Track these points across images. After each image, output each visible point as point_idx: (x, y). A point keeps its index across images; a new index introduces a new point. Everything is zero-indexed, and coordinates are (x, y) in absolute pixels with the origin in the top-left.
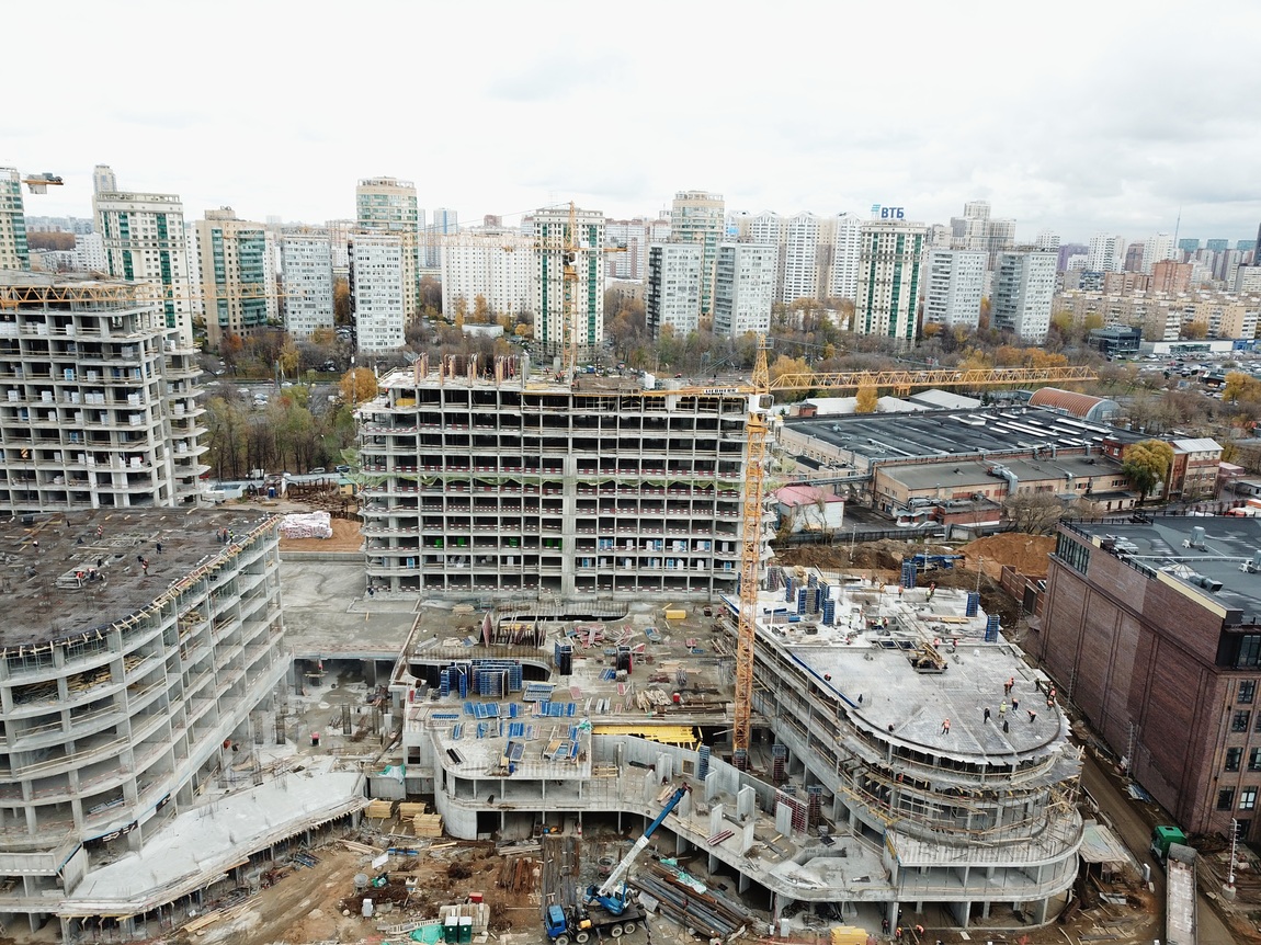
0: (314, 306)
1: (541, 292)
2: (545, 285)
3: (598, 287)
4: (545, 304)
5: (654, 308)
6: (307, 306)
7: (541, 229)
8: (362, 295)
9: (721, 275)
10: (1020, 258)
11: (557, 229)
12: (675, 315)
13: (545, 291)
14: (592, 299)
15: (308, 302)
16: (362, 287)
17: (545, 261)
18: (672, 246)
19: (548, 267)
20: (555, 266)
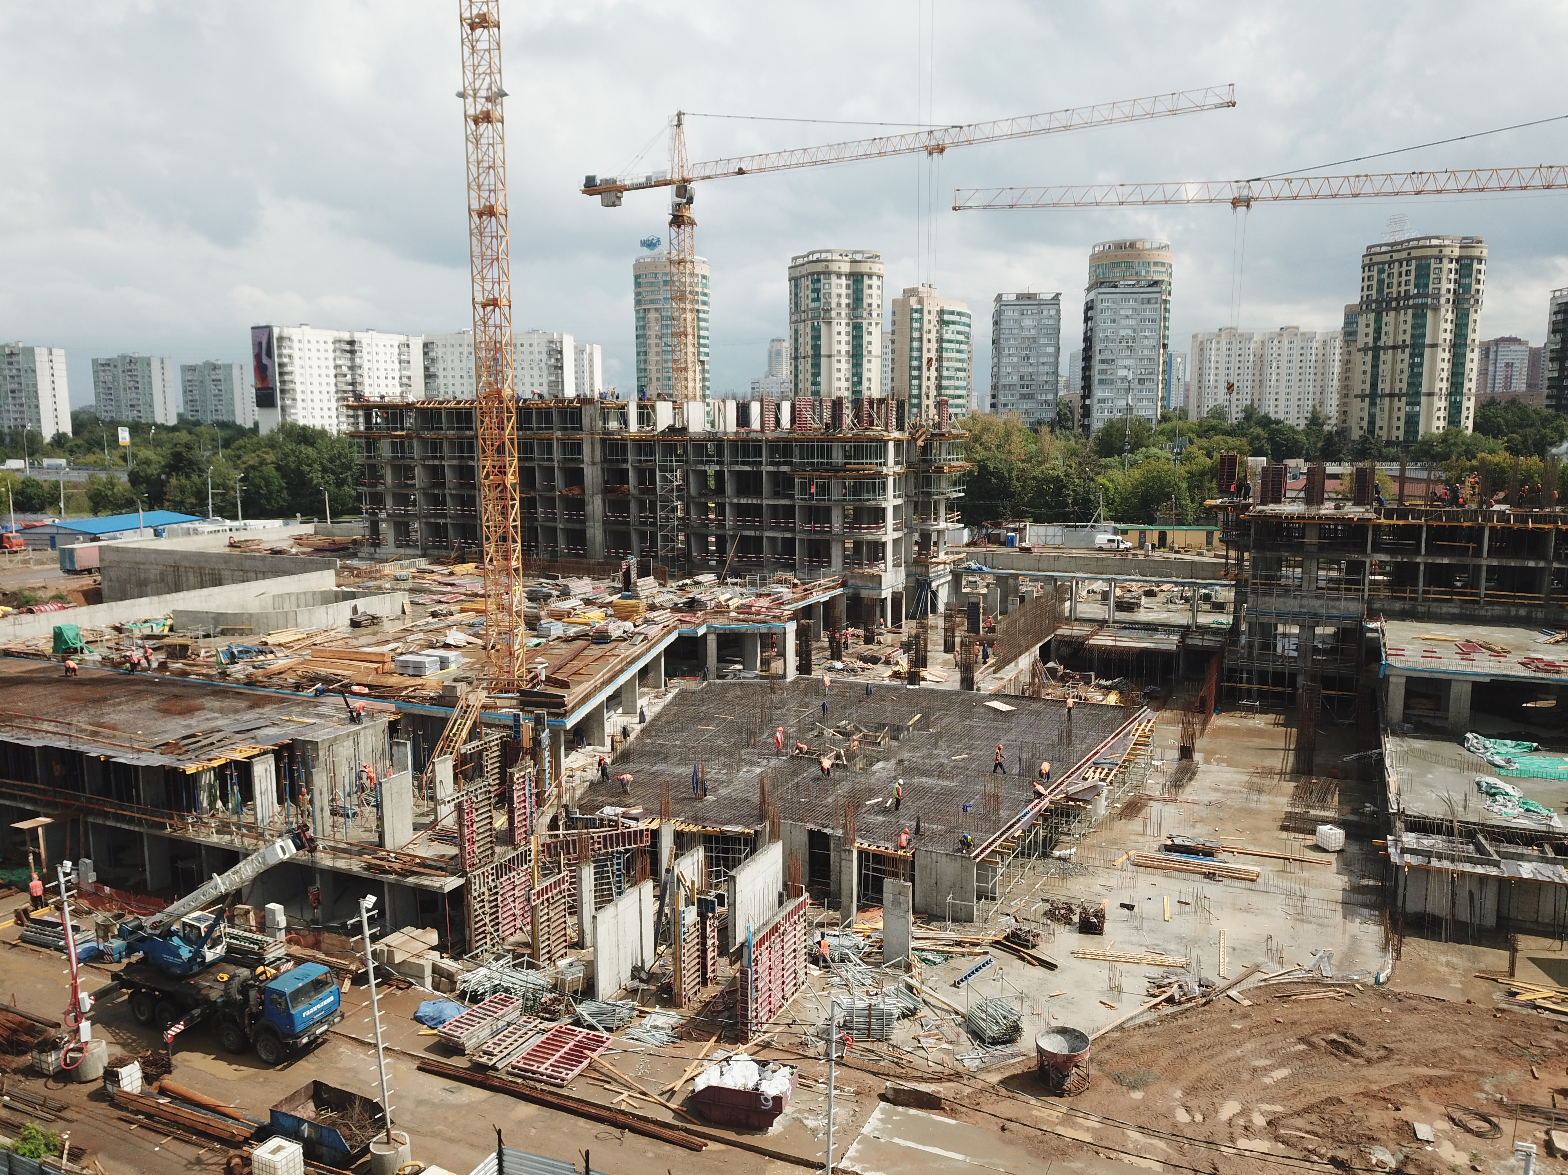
0: (1031, 397)
1: (1368, 368)
2: (1376, 358)
4: (1374, 385)
6: (1023, 396)
7: (1375, 273)
8: (1102, 372)
11: (1404, 268)
13: (1375, 366)
15: (1025, 391)
16: (1102, 361)
17: (1378, 320)
19: (1384, 329)
20: (1396, 326)
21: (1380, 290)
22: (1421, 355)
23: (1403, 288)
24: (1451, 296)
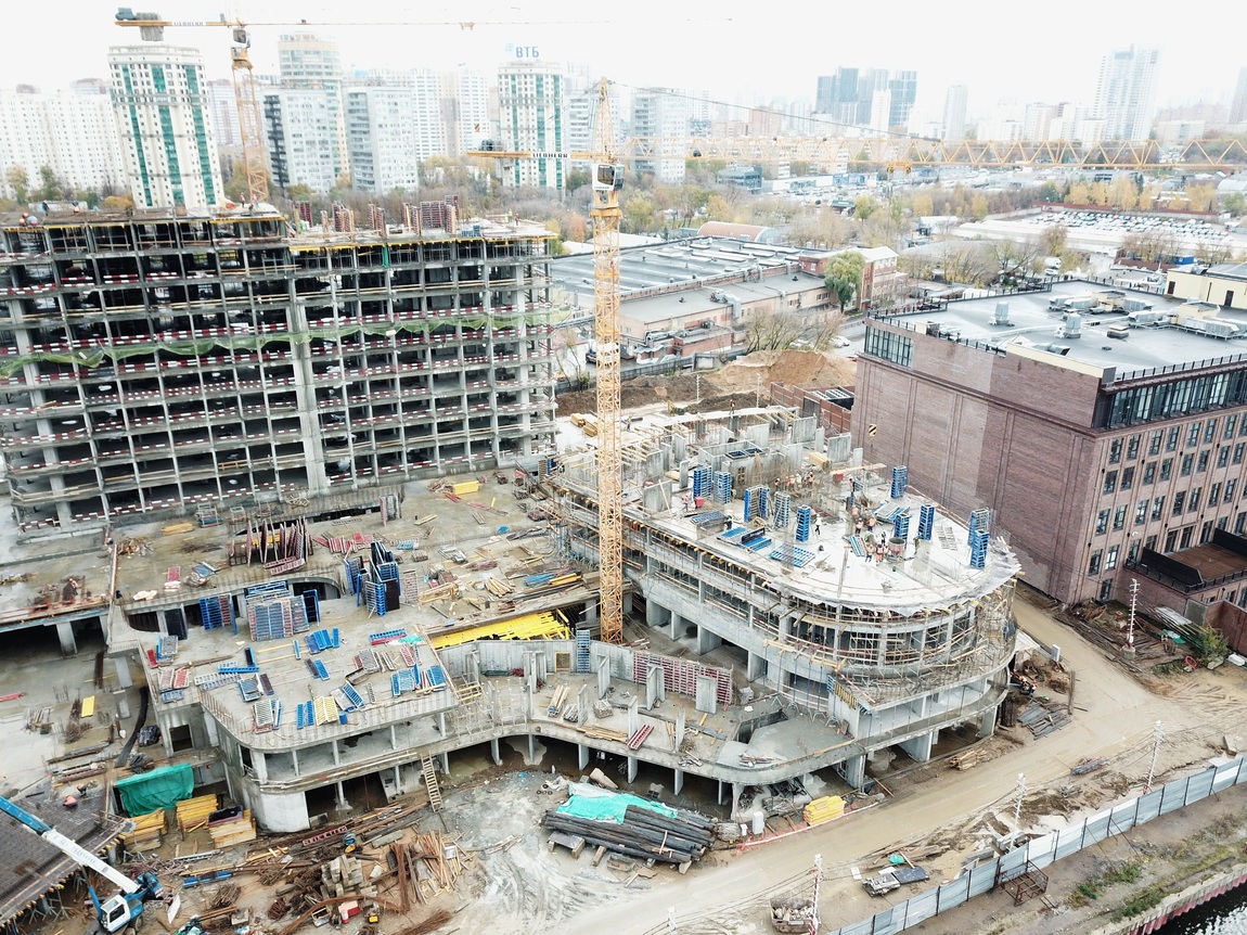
1: (135, 152)
2: (139, 144)
3: (209, 143)
4: (143, 166)
5: (280, 168)
7: (120, 71)
9: (353, 125)
10: (652, 99)
11: (143, 70)
12: (307, 174)
13: (140, 151)
14: (204, 158)
17: (133, 111)
18: (292, 93)
19: (139, 121)
20: (149, 119)
21: (129, 87)
22: (173, 144)
23: (146, 87)
24: (185, 96)
